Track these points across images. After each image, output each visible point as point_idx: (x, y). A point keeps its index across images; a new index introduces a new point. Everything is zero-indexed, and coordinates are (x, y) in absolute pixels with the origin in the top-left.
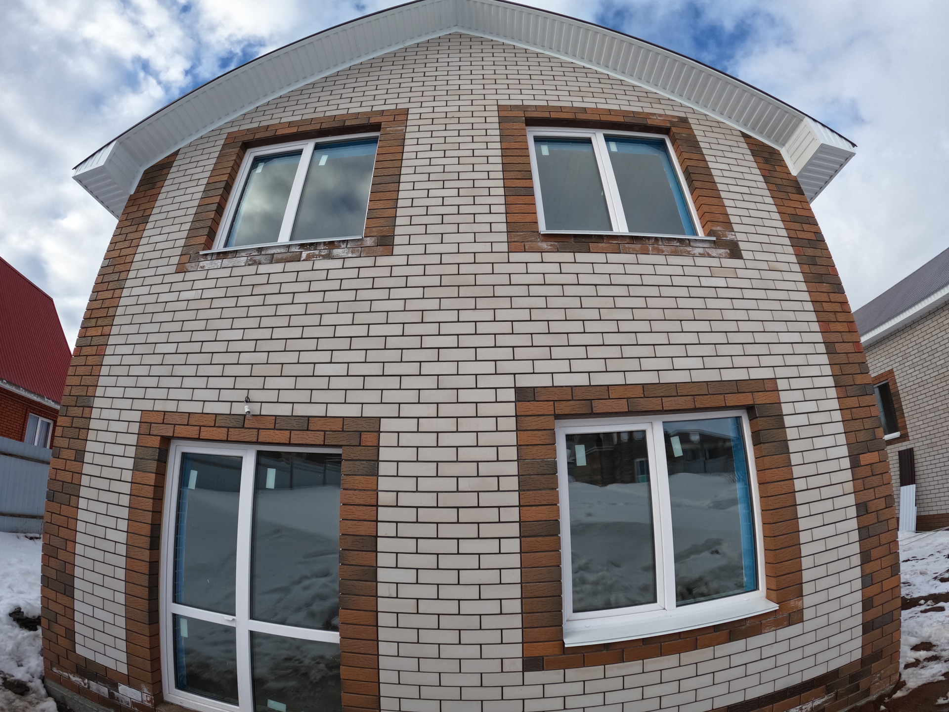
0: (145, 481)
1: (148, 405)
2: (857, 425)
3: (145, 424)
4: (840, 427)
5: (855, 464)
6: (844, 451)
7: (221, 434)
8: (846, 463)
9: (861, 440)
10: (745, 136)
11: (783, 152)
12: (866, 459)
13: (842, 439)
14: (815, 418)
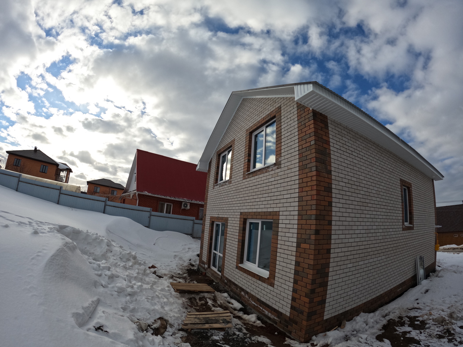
2: (303, 231)
4: (296, 231)
5: (298, 246)
6: (295, 240)
7: (216, 220)
8: (295, 245)
9: (303, 238)
12: (303, 246)
13: (295, 235)
14: (288, 226)
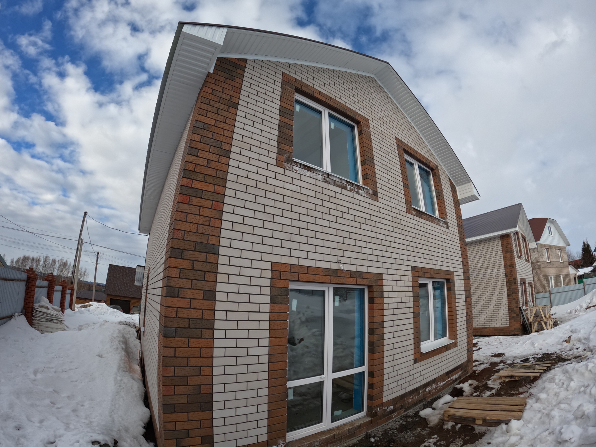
0: (281, 310)
1: (277, 259)
3: (276, 272)
5: (466, 301)
6: (464, 296)
7: (311, 278)
8: (464, 300)
9: (467, 294)
10: (449, 179)
11: (457, 188)
12: (468, 299)
13: (464, 292)
